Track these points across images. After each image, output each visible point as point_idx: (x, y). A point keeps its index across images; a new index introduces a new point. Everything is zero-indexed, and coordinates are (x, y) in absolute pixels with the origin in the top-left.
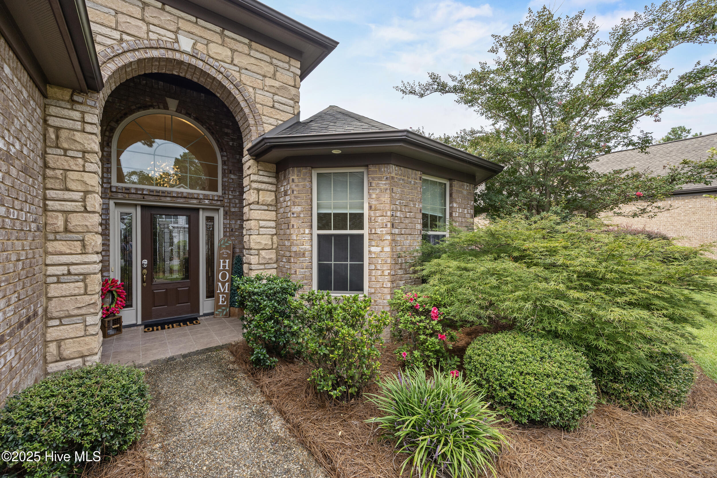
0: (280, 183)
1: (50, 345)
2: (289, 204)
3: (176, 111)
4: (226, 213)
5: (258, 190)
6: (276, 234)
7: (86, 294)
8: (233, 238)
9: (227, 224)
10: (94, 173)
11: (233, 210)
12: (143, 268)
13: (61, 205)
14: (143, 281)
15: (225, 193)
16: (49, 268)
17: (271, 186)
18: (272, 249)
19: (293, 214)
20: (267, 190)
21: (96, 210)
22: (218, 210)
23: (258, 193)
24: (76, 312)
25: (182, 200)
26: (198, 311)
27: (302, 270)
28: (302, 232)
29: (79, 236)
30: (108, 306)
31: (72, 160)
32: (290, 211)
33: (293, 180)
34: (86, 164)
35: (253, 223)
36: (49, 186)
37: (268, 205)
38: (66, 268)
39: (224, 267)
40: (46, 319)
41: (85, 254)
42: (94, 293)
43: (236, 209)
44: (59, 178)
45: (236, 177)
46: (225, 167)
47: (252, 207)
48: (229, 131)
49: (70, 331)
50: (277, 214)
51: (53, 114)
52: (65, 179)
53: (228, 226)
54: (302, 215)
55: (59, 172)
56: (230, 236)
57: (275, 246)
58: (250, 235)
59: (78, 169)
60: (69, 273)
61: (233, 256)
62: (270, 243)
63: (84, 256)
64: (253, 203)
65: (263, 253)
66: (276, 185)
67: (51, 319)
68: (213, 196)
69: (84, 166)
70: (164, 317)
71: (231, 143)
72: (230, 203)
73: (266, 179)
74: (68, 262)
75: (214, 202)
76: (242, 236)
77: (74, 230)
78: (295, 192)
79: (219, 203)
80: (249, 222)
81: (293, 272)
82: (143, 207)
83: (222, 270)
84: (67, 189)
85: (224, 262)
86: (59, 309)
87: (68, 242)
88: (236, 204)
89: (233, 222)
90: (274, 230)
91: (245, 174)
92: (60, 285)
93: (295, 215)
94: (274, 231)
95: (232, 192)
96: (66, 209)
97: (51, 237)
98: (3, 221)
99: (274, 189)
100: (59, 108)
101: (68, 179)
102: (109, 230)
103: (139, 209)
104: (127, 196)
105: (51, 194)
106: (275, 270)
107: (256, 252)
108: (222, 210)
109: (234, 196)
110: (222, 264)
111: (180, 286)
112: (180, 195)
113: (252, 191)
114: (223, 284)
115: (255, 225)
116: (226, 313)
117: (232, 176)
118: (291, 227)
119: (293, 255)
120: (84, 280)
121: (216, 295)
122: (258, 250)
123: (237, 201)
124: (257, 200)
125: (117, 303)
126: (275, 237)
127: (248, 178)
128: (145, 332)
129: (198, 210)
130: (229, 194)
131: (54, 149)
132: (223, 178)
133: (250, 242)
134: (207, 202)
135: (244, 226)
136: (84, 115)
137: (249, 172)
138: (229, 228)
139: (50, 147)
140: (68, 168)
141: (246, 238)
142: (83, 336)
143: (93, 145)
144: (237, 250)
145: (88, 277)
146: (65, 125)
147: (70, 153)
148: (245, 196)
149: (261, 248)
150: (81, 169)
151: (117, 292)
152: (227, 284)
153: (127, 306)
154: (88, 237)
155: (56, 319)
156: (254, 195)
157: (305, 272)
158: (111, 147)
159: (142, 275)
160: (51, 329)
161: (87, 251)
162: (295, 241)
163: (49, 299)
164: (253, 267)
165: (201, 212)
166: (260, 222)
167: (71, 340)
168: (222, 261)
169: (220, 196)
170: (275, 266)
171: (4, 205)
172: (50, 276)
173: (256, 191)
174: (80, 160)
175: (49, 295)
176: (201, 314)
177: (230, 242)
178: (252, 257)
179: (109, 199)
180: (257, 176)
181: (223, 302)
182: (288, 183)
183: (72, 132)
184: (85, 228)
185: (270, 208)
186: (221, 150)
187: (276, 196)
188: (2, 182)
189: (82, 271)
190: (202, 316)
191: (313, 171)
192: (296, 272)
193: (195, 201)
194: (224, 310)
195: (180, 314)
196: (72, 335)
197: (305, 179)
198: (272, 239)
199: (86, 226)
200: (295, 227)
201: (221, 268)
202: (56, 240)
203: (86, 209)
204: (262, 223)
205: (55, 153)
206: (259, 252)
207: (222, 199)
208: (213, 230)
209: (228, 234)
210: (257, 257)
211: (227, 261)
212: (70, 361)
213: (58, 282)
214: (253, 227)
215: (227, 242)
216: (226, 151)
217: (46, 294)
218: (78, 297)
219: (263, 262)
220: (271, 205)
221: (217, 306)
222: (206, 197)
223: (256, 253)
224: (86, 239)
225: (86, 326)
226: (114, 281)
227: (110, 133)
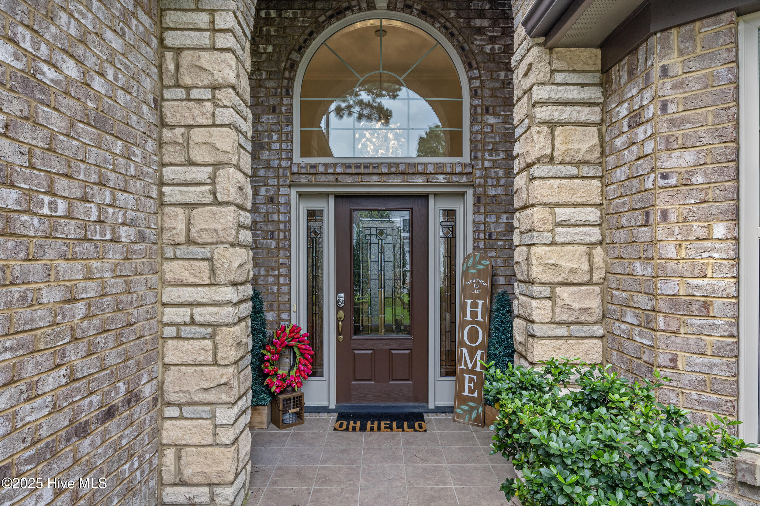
0: (615, 98)
1: (167, 452)
2: (649, 148)
3: (388, 8)
4: (478, 200)
5: (552, 125)
6: (601, 243)
7: (215, 363)
8: (493, 254)
9: (479, 223)
10: (228, 126)
11: (492, 192)
12: (338, 308)
13: (181, 192)
14: (338, 333)
15: (476, 158)
16: (167, 310)
17: (586, 110)
18: (589, 283)
19: (664, 176)
20: (577, 124)
21: (231, 199)
22: (462, 195)
23: (552, 133)
24: (200, 397)
25: (397, 179)
26: (426, 400)
27: (698, 359)
28: (700, 232)
29: (205, 252)
30: (285, 372)
31: (196, 105)
32: (653, 170)
33: (665, 71)
34: (218, 111)
35: (537, 213)
36: (167, 159)
37: (578, 164)
38: (187, 310)
39: (474, 315)
40: (162, 404)
41: (215, 285)
42: (227, 363)
43: (500, 191)
44: (178, 143)
45: (499, 120)
46: (477, 102)
47: (536, 171)
48: (485, 23)
49: (193, 431)
50: (605, 185)
51: (171, 25)
52: (188, 143)
53: (482, 227)
54: (699, 179)
55: (179, 131)
56: (487, 249)
57: (597, 276)
58: (529, 245)
59: (205, 122)
60: (193, 322)
61: (492, 293)
62: (585, 267)
63: (213, 288)
64: (538, 160)
65: (564, 293)
66: (603, 106)
67: (169, 404)
68: (453, 165)
69: (213, 115)
70: (369, 401)
71: (488, 49)
72: (485, 177)
73: (573, 94)
74: (191, 300)
75: (455, 178)
76: (511, 247)
77: (199, 240)
78: (672, 108)
79: (464, 179)
80: (528, 211)
81: (663, 359)
82: (339, 197)
83: (470, 322)
84: (193, 164)
85: (474, 305)
86: (177, 388)
87: (191, 262)
88: (498, 179)
89: (493, 218)
90: (596, 230)
91: (517, 93)
92: (181, 342)
93: (673, 181)
94: (595, 234)
95: (491, 152)
96: (188, 201)
97: (169, 253)
98: (8, 220)
99: (597, 118)
100: (179, 13)
101: (191, 143)
102: (290, 240)
103: (332, 201)
104: (312, 178)
105: (169, 173)
106: (598, 342)
107: (547, 291)
108: (470, 192)
109: (495, 161)
110: (469, 309)
111: (394, 346)
112: (393, 170)
113: (534, 129)
114: (472, 352)
115: (543, 221)
116: (478, 416)
117: (491, 119)
118: (653, 219)
119: (662, 305)
120: (212, 337)
121: (458, 372)
122: (553, 285)
123: (501, 172)
124: (548, 151)
125: (299, 369)
126: (598, 251)
127: (525, 99)
128: (335, 429)
129: (425, 197)
130: (483, 159)
131: (173, 90)
132: (471, 126)
133: (529, 265)
134: (441, 178)
135: (516, 224)
136: (213, 16)
137: (526, 83)
138: (484, 232)
139: (169, 87)
140: (192, 123)
141: (519, 254)
142: (211, 445)
143: (227, 71)
144: (501, 280)
145: (218, 329)
146: (188, 43)
147: (195, 94)
148: (517, 149)
149: (559, 279)
150: (210, 122)
151: (299, 349)
152: (479, 353)
153: (314, 374)
154: (220, 251)
155: (174, 405)
156: (542, 140)
157: (711, 366)
158: (292, 97)
159: (337, 320)
160: (169, 422)
161: (217, 280)
162: (671, 265)
163: (167, 366)
164: (537, 329)
165: (431, 201)
166: (558, 210)
167: (194, 449)
168: (469, 302)
169: (466, 165)
170: (599, 330)
171: (13, 186)
172: (167, 324)
173: (545, 129)
174: (208, 104)
175: (167, 360)
176: (431, 406)
177: (486, 263)
178: (534, 303)
179: (290, 186)
180: (548, 88)
181: (471, 391)
182: (647, 85)
183: (197, 53)
184: (214, 234)
185: (585, 170)
186: (469, 66)
187: (601, 137)
188: (4, 135)
189: (211, 319)
190: (432, 411)
191: (742, 27)
192: (674, 360)
193: (419, 180)
194: (472, 409)
195: (396, 401)
196: (196, 441)
197: (711, 58)
198: (590, 255)
199: (216, 230)
200: (673, 217)
201: (468, 318)
202: (175, 258)
203: (216, 197)
204: (562, 213)
205: (174, 97)
206: (553, 292)
207: (469, 170)
208: (454, 237)
209: (482, 245)
210: (549, 303)
211: (480, 302)
212: (193, 489)
213: (178, 337)
214: (537, 225)
215: (480, 263)
216: (478, 68)
217: (163, 359)
218: (204, 368)
219: (564, 318)
220: (586, 162)
221: (461, 399)
222: (440, 169)
223: (547, 293)
224: (216, 257)
225: (216, 426)
226: (296, 329)
227: (290, 72)
